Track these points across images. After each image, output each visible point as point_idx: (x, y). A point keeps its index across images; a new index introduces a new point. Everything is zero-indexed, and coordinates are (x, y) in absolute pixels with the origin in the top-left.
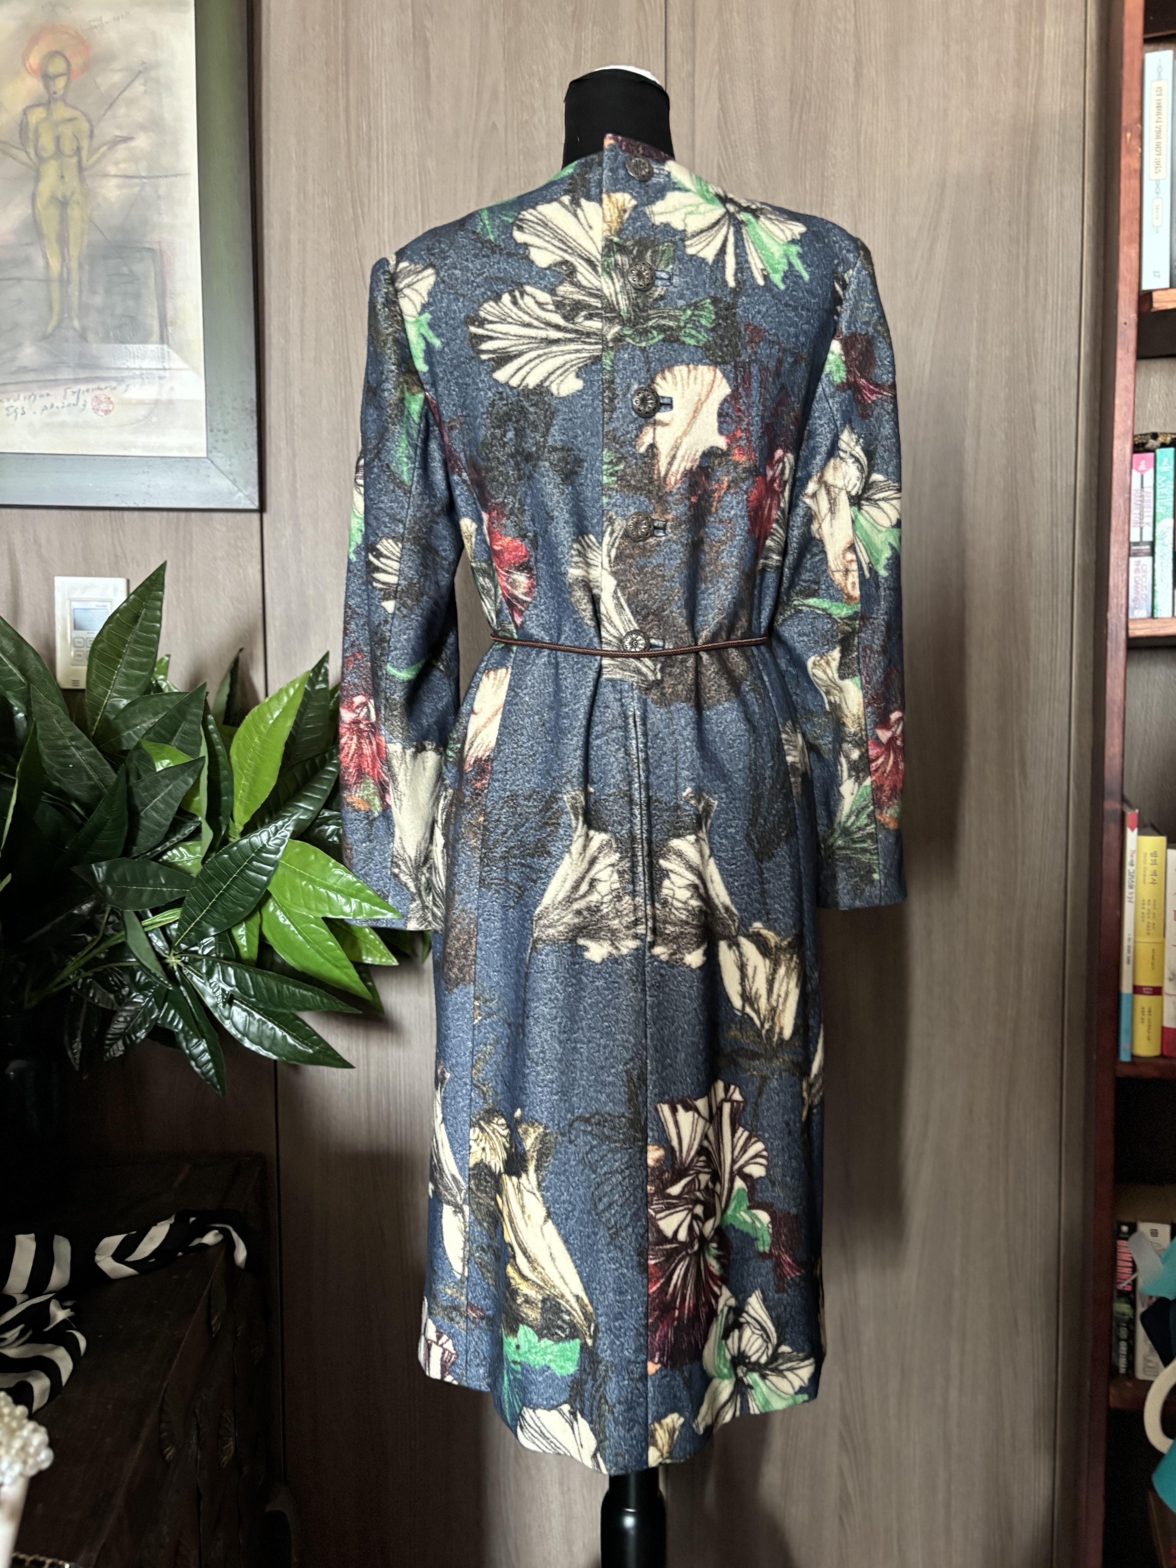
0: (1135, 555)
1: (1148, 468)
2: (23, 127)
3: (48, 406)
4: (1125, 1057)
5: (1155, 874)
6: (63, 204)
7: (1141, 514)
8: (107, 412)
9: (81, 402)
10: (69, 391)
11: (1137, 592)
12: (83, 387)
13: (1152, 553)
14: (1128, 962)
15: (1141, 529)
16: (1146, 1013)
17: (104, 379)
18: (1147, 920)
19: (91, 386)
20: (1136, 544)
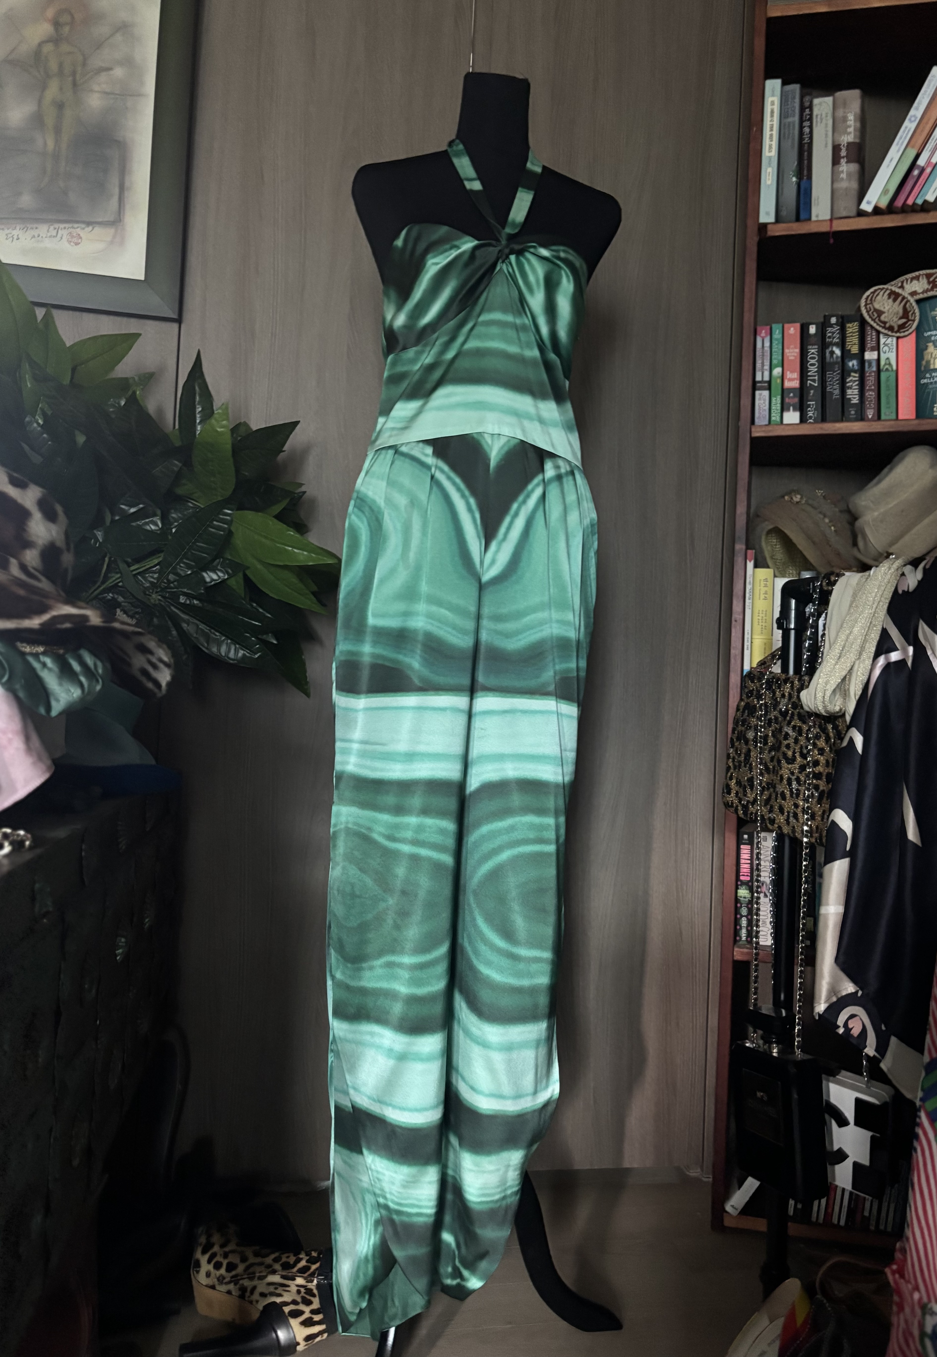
0: (759, 389)
1: (766, 336)
2: (37, 54)
3: (36, 236)
5: (767, 594)
6: (60, 106)
7: (762, 364)
8: (77, 244)
9: (59, 235)
10: (52, 228)
11: (760, 413)
12: (62, 226)
13: (769, 388)
14: (748, 649)
15: (762, 373)
17: (77, 222)
18: (760, 624)
19: (67, 225)
20: (759, 382)
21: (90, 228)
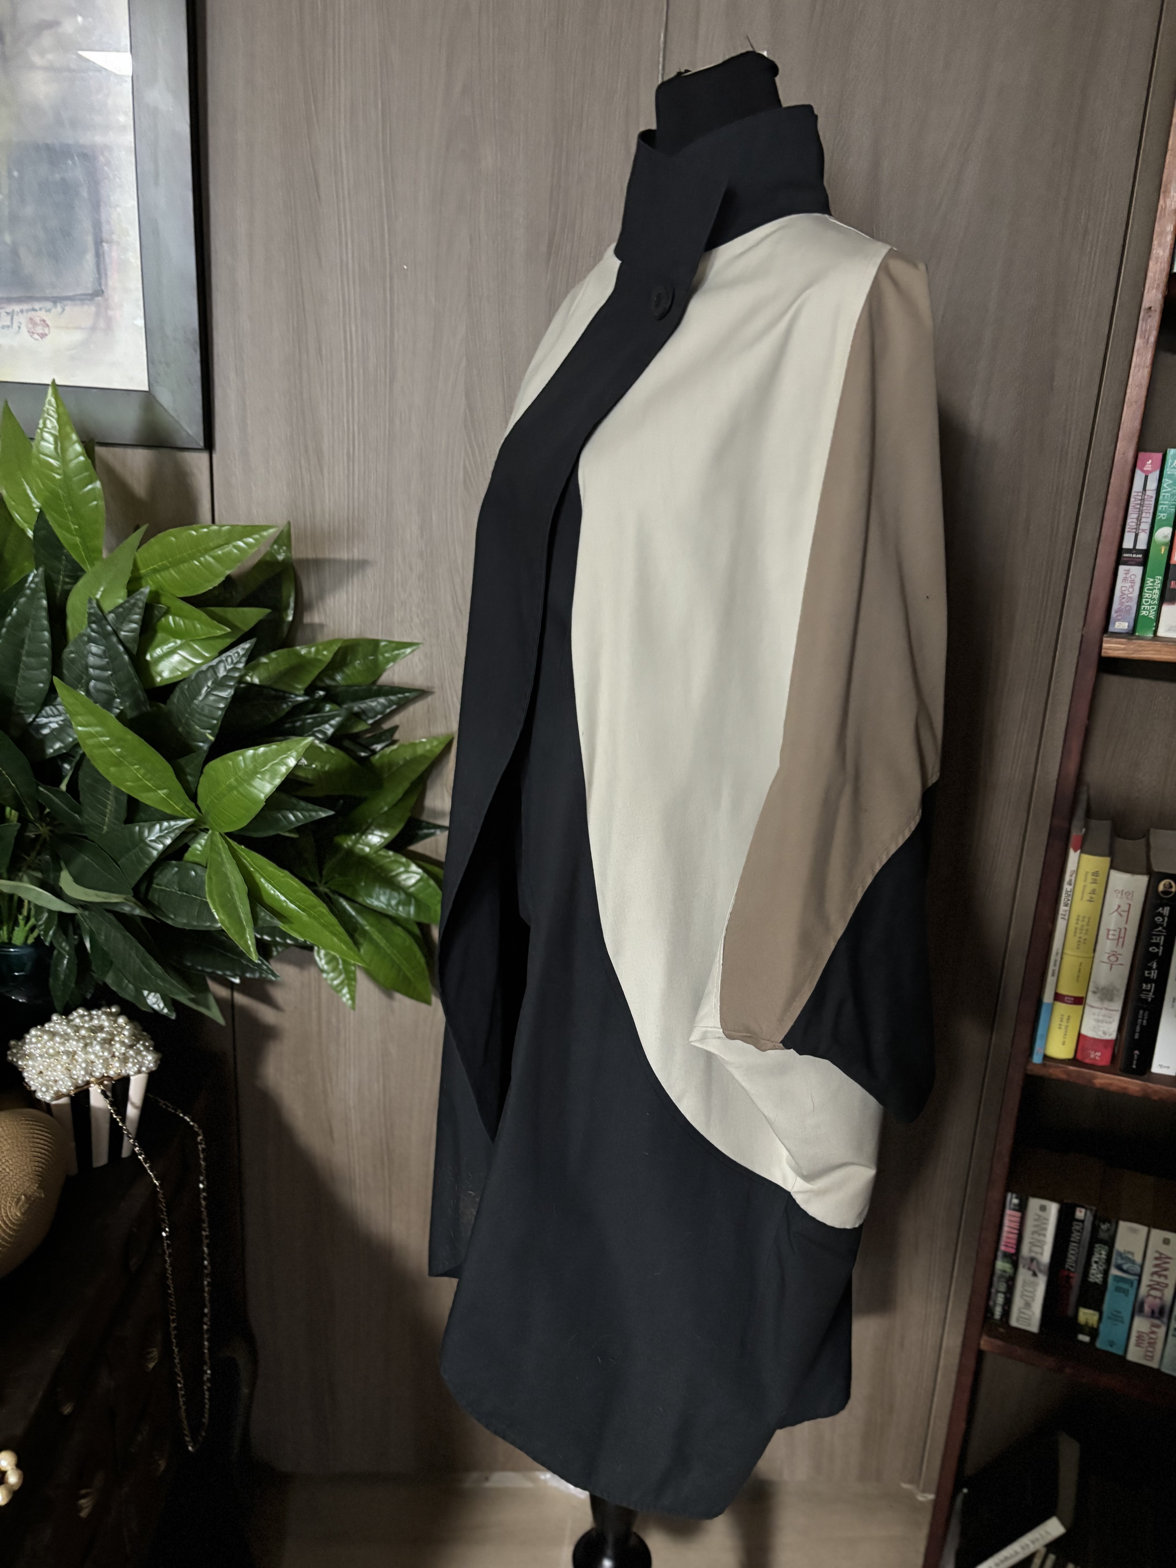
0: (1127, 564)
1: (1154, 470)
4: (1037, 1059)
5: (1093, 892)
7: (1139, 520)
8: (43, 336)
9: (16, 325)
10: (3, 312)
11: (1121, 603)
12: (17, 308)
13: (1144, 563)
14: (1053, 975)
15: (1137, 536)
16: (1065, 1020)
17: (37, 299)
18: (1078, 935)
19: (25, 307)
20: (1129, 551)
21: (59, 309)
